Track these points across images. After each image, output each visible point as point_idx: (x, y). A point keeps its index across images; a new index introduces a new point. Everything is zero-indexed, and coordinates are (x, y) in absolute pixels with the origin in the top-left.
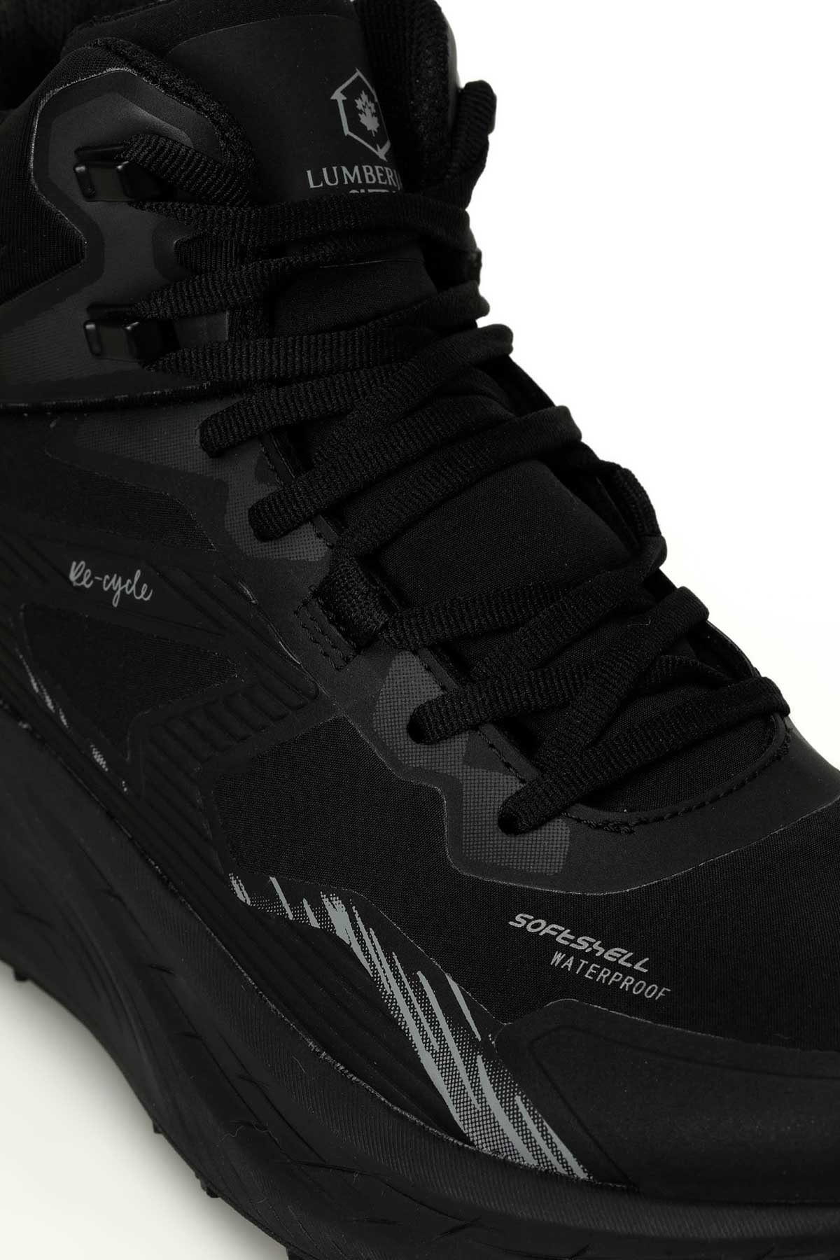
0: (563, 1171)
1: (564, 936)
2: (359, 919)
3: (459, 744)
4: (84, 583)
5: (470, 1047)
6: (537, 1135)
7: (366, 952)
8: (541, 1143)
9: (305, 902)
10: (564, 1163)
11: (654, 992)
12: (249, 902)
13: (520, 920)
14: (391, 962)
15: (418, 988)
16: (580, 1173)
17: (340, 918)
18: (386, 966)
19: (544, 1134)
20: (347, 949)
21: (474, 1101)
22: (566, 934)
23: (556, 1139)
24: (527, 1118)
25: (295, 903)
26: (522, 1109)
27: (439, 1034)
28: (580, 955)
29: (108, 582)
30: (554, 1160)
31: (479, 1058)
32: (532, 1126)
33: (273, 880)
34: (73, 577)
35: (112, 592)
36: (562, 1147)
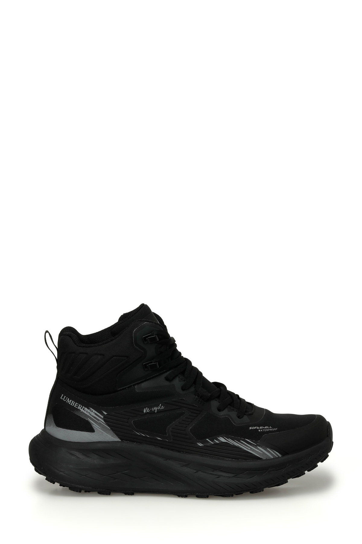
0: (277, 457)
1: (258, 428)
2: (226, 438)
3: (226, 410)
4: (148, 411)
5: (255, 446)
6: (273, 453)
7: (229, 441)
8: (274, 454)
9: (215, 440)
10: (277, 455)
11: (275, 429)
12: (203, 445)
13: (250, 428)
14: (235, 441)
15: (242, 443)
16: (280, 456)
17: (222, 440)
18: (235, 442)
19: (274, 452)
20: (227, 443)
21: (261, 452)
22: (258, 427)
23: (276, 452)
24: (270, 451)
25: (212, 441)
26: (269, 450)
27: (249, 447)
28: (262, 429)
29: (153, 409)
30: (276, 455)
31: (258, 447)
32: (271, 452)
33: (207, 439)
34: (145, 411)
35: (155, 410)
36: (277, 453)
